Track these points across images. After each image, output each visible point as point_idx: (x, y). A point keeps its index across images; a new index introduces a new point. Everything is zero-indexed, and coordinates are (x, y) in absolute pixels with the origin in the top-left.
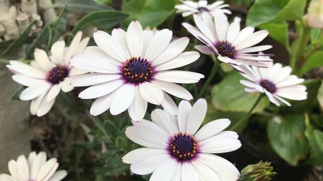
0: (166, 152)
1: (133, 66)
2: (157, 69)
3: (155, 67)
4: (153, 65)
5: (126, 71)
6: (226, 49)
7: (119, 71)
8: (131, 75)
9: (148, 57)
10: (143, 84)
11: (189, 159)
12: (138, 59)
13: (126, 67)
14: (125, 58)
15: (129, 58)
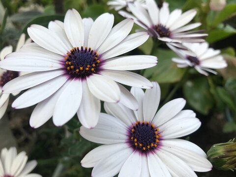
0: (126, 145)
1: (75, 58)
2: (104, 57)
3: (101, 56)
4: (98, 53)
5: (69, 65)
6: (163, 31)
7: (60, 66)
8: (75, 69)
9: (92, 46)
10: (91, 77)
11: (152, 150)
12: (80, 49)
13: (68, 60)
14: (65, 50)
15: (70, 49)
